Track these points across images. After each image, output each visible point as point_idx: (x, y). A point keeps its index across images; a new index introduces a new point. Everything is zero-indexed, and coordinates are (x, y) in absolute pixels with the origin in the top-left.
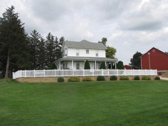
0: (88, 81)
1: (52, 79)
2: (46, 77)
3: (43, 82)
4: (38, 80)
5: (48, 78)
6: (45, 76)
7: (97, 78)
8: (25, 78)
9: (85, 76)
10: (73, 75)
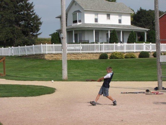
0: (132, 57)
1: (91, 55)
2: (83, 53)
3: (80, 59)
4: (72, 57)
5: (86, 55)
6: (81, 52)
7: (139, 54)
8: (54, 54)
9: (126, 52)
10: (114, 51)
